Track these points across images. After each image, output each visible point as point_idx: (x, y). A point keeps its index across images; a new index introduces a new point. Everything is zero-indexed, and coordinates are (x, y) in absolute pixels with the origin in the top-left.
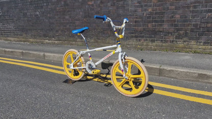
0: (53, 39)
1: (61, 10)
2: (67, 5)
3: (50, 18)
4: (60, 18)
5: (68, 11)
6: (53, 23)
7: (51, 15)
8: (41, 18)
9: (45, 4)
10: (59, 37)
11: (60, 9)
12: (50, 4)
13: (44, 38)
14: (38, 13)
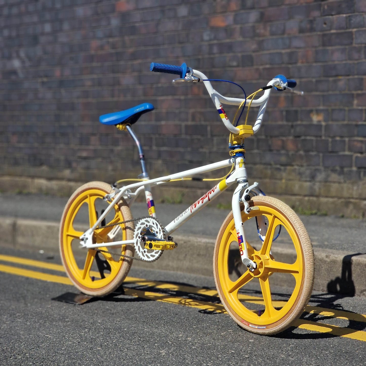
0: (67, 173)
1: (108, 50)
2: (133, 30)
3: (62, 83)
4: (100, 83)
5: (134, 56)
6: (72, 107)
7: (67, 72)
8: (26, 85)
9: (48, 28)
10: (93, 163)
11: (101, 47)
12: (66, 26)
13: (33, 170)
14: (16, 64)
